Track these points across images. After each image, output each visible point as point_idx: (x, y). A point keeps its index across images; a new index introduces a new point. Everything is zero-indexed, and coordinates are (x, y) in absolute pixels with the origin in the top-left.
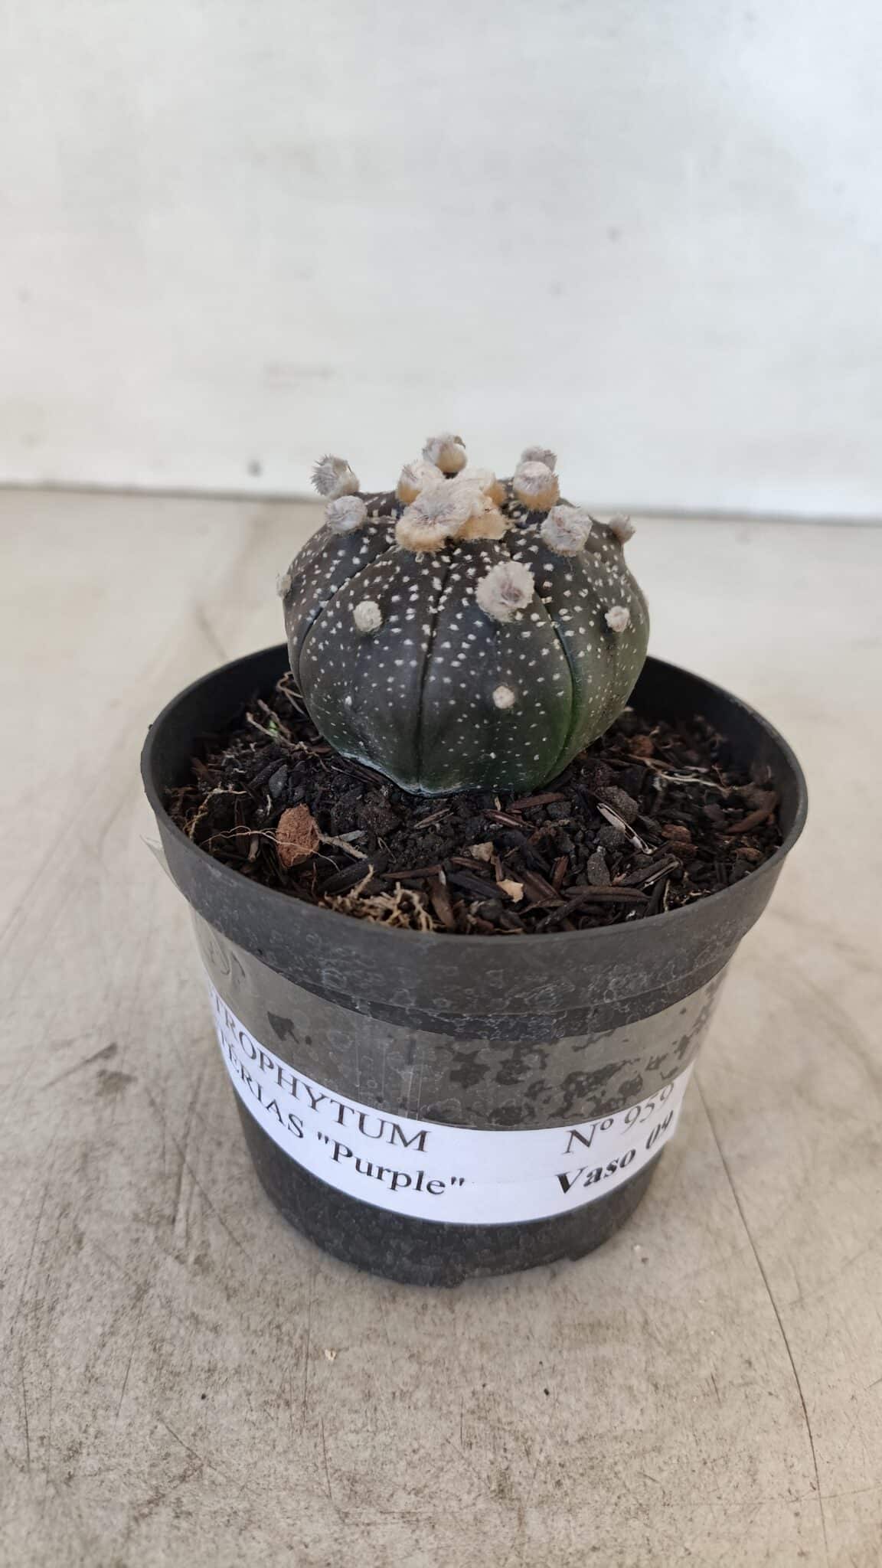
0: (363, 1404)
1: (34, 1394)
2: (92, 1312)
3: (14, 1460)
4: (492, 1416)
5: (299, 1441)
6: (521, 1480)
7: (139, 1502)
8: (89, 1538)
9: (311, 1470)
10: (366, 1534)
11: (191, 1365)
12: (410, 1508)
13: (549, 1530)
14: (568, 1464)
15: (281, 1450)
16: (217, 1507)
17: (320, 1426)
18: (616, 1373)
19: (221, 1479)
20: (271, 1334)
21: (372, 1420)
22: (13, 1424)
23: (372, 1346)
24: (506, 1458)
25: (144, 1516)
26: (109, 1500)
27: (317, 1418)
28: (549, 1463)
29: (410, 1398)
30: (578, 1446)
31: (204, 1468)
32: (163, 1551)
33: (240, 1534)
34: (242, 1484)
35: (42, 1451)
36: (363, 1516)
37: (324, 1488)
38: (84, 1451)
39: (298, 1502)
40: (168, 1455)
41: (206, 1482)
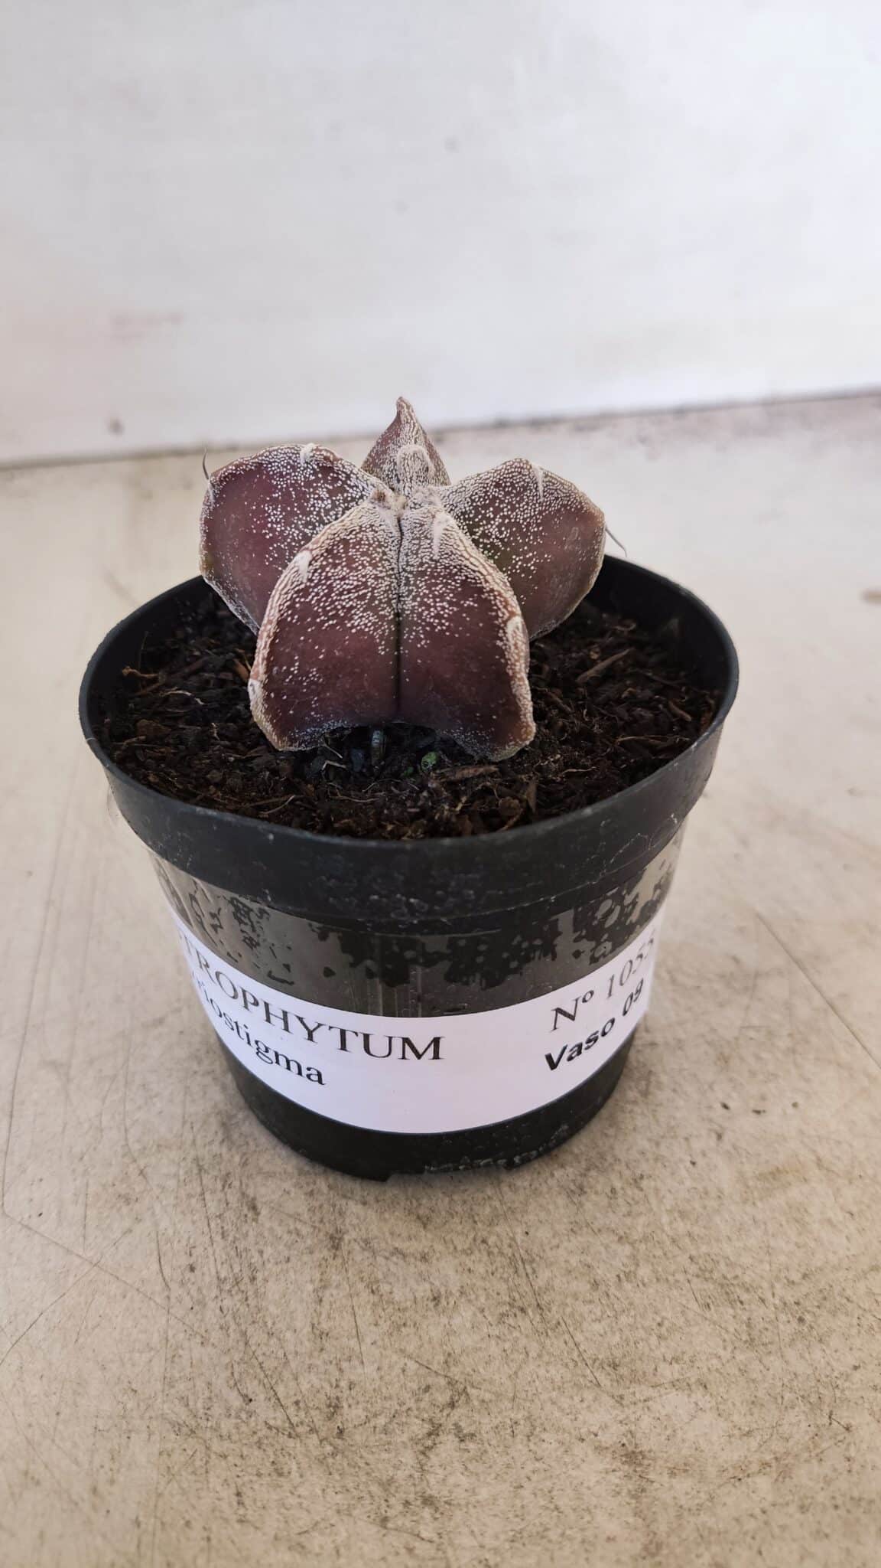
0: (594, 1294)
1: (270, 1364)
2: (295, 1272)
3: (277, 1429)
4: (716, 1275)
5: (548, 1342)
6: (767, 1326)
7: (420, 1437)
8: (384, 1479)
9: (571, 1365)
10: (646, 1409)
11: (415, 1298)
12: (676, 1376)
13: (810, 1362)
14: (802, 1301)
15: (535, 1355)
16: (496, 1422)
17: (563, 1325)
18: (811, 1210)
19: (487, 1396)
20: (480, 1251)
21: (608, 1305)
22: (262, 1397)
23: (579, 1238)
24: (745, 1309)
25: (430, 1448)
26: (389, 1443)
27: (557, 1317)
29: (635, 1277)
30: (804, 1282)
31: (469, 1390)
32: (462, 1474)
33: (529, 1440)
34: (511, 1395)
35: (302, 1414)
36: (637, 1395)
37: (590, 1379)
38: (345, 1405)
39: (572, 1398)
40: (427, 1388)
41: (476, 1403)
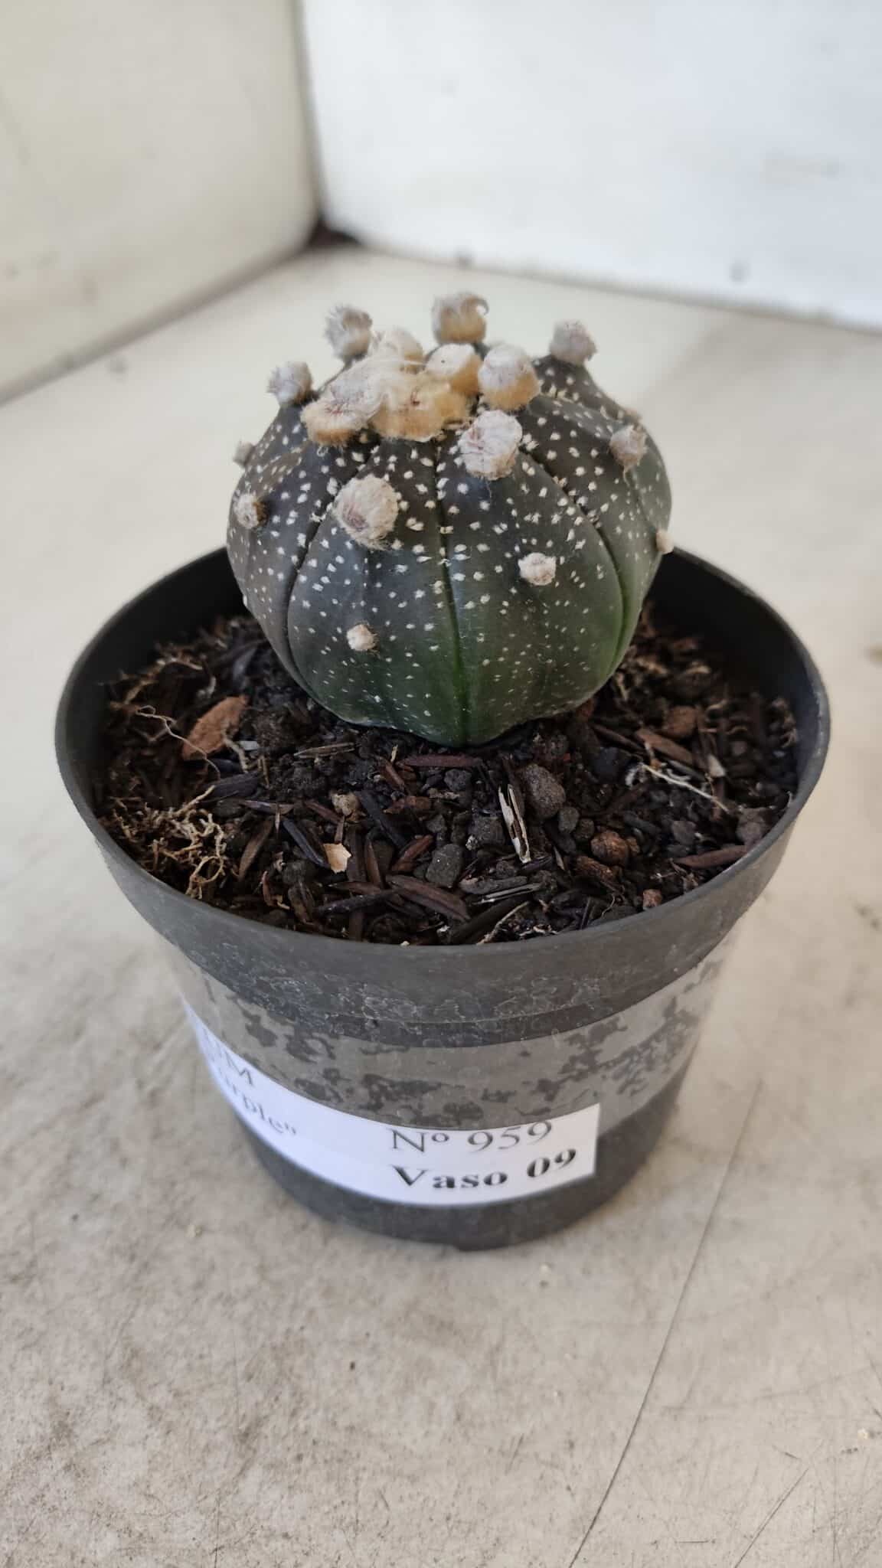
28: (306, 1433)
